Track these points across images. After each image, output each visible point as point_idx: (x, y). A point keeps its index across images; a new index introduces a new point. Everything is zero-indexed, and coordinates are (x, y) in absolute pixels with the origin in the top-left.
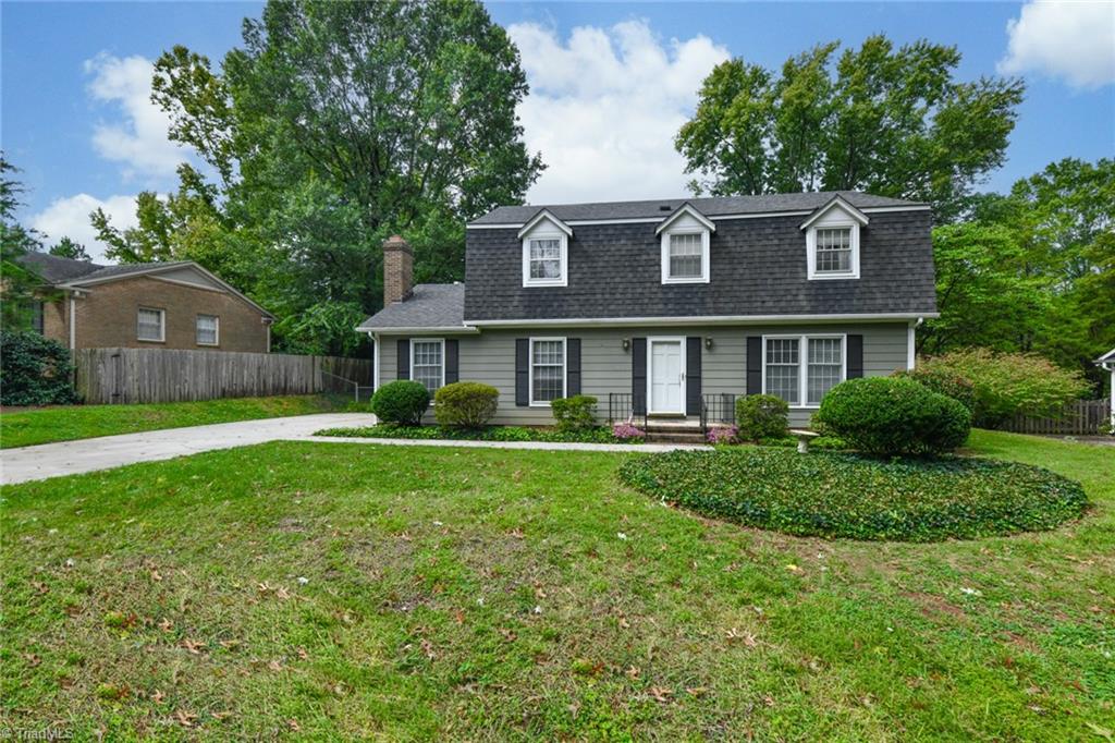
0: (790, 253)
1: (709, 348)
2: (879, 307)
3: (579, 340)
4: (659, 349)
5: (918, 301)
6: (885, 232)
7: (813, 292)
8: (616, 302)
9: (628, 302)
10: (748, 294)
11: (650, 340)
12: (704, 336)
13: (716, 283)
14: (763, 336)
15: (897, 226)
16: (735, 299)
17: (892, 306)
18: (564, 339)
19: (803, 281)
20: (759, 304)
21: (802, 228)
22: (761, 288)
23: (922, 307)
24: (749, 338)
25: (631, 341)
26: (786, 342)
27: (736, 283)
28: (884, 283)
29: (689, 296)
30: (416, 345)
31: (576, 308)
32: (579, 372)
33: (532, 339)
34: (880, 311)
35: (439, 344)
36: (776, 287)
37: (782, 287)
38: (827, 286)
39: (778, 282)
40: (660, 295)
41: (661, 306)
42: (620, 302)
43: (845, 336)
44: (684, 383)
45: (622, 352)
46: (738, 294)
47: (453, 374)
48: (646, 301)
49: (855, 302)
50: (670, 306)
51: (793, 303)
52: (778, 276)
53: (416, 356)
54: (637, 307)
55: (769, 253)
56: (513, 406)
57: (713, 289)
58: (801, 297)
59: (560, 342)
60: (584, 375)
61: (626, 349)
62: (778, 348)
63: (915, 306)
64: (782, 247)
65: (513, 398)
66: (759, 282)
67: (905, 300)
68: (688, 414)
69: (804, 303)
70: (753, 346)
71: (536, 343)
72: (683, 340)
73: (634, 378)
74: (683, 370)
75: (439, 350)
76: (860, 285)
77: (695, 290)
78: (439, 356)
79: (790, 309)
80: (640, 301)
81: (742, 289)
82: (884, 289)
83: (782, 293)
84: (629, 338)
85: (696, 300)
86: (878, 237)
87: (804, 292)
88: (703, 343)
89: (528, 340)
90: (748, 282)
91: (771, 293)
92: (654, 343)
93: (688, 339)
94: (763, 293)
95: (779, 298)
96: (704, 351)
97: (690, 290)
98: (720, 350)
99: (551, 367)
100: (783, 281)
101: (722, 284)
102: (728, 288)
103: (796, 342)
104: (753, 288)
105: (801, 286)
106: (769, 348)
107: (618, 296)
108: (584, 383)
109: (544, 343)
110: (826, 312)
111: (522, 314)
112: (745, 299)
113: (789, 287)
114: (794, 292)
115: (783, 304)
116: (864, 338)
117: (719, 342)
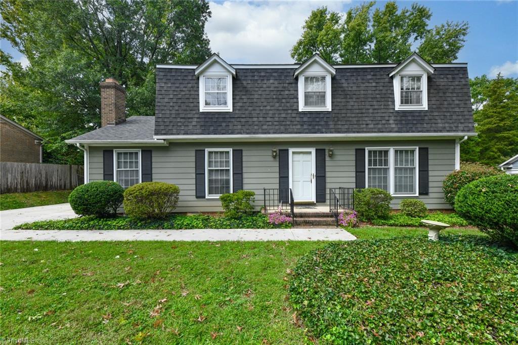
0: (384, 92)
1: (331, 156)
2: (440, 129)
3: (242, 151)
4: (297, 157)
5: (463, 125)
6: (442, 80)
7: (399, 118)
8: (267, 123)
9: (275, 123)
10: (356, 119)
11: (291, 151)
12: (327, 148)
13: (335, 111)
14: (366, 148)
15: (448, 76)
16: (348, 123)
17: (448, 129)
18: (230, 150)
19: (392, 111)
20: (364, 126)
21: (390, 76)
22: (365, 115)
23: (466, 129)
24: (356, 150)
25: (278, 152)
26: (380, 152)
27: (349, 111)
28: (442, 113)
29: (318, 120)
30: (119, 154)
31: (239, 127)
32: (242, 174)
33: (207, 150)
34: (441, 131)
35: (137, 153)
36: (376, 115)
37: (379, 115)
38: (408, 115)
39: (376, 111)
40: (298, 119)
41: (299, 127)
42: (270, 123)
43: (418, 148)
44: (314, 181)
45: (272, 159)
46: (351, 119)
47: (148, 175)
48: (288, 123)
49: (425, 125)
50: (305, 127)
51: (386, 126)
52: (376, 107)
53: (119, 163)
54: (282, 127)
55: (370, 92)
56: (194, 198)
57: (334, 115)
58: (391, 122)
59: (228, 153)
60: (245, 175)
61: (274, 157)
62: (375, 156)
63: (462, 128)
64: (378, 88)
65: (194, 193)
66: (364, 111)
67: (455, 125)
68: (317, 202)
69: (394, 126)
70: (360, 154)
71: (210, 153)
72: (313, 151)
73: (280, 177)
74: (314, 172)
75: (137, 158)
76: (428, 114)
77: (322, 116)
78: (137, 163)
79: (384, 130)
80: (284, 123)
81: (353, 115)
82: (442, 117)
83: (379, 118)
84: (276, 149)
85: (323, 123)
86: (438, 83)
87: (393, 118)
88: (327, 154)
89: (204, 150)
90: (357, 111)
91: (372, 119)
92: (294, 153)
93: (316, 150)
94: (366, 119)
95: (378, 122)
96: (327, 158)
97: (318, 116)
98: (338, 158)
99: (221, 170)
100: (379, 111)
101: (340, 112)
102: (343, 115)
103: (386, 152)
104: (360, 115)
105: (391, 115)
106: (370, 156)
107: (268, 119)
108: (245, 181)
109: (216, 153)
110: (408, 132)
111: (200, 131)
112: (355, 123)
113: (383, 115)
114: (387, 118)
115: (380, 126)
116: (429, 150)
117: (336, 152)
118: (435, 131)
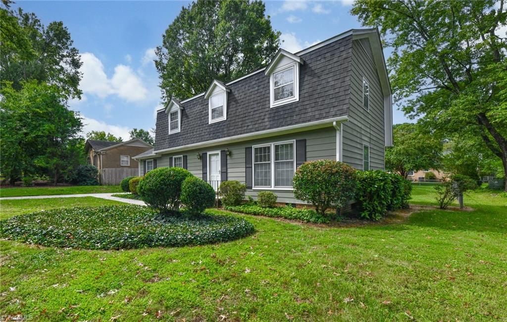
0: (263, 93)
1: (230, 156)
2: (309, 118)
3: (187, 156)
4: (211, 158)
5: (336, 109)
6: (318, 63)
7: (272, 115)
8: (194, 137)
9: (197, 136)
10: (241, 123)
11: (207, 154)
13: (229, 119)
14: (253, 146)
15: (327, 55)
16: (236, 127)
17: (317, 116)
18: (182, 156)
19: (267, 109)
22: (247, 118)
23: (338, 113)
24: (246, 148)
25: (201, 155)
26: (265, 148)
27: (237, 117)
28: (313, 101)
29: (218, 128)
30: (148, 162)
34: (309, 121)
35: (152, 161)
36: (254, 116)
37: (257, 115)
38: (280, 110)
39: (256, 112)
40: (208, 130)
41: (208, 136)
43: (295, 141)
45: (199, 161)
46: (237, 124)
48: (203, 134)
49: (295, 117)
50: (211, 135)
51: (262, 124)
52: (256, 109)
53: (147, 167)
54: (200, 138)
55: (253, 96)
57: (227, 123)
58: (266, 120)
61: (200, 159)
62: (265, 152)
63: (333, 113)
64: (259, 91)
66: (247, 115)
67: (327, 110)
69: (267, 123)
70: (248, 151)
71: (175, 159)
72: (219, 152)
73: (203, 174)
76: (299, 105)
77: (221, 125)
78: (152, 167)
80: (201, 135)
81: (240, 120)
82: (313, 105)
83: (257, 119)
86: (313, 68)
87: (268, 116)
89: (173, 158)
90: (242, 116)
91: (252, 120)
92: (210, 155)
93: (221, 151)
94: (248, 121)
95: (255, 122)
96: (228, 157)
97: (219, 125)
98: (235, 156)
100: (258, 112)
101: (231, 119)
102: (233, 122)
103: (269, 148)
104: (244, 119)
105: (266, 113)
106: (256, 153)
107: (195, 133)
109: (177, 158)
110: (278, 127)
111: (168, 146)
112: (240, 126)
113: (261, 115)
114: (262, 118)
115: (257, 126)
116: (307, 141)
117: (234, 152)
118: (303, 122)
